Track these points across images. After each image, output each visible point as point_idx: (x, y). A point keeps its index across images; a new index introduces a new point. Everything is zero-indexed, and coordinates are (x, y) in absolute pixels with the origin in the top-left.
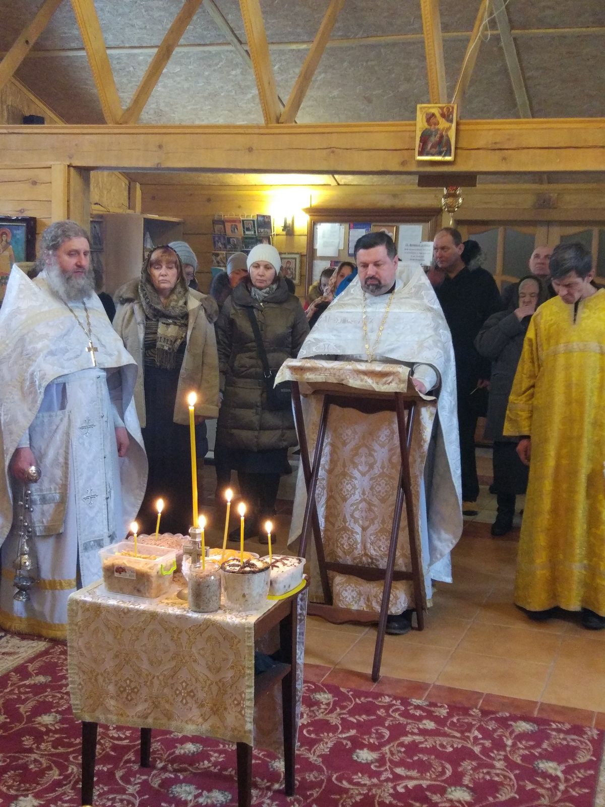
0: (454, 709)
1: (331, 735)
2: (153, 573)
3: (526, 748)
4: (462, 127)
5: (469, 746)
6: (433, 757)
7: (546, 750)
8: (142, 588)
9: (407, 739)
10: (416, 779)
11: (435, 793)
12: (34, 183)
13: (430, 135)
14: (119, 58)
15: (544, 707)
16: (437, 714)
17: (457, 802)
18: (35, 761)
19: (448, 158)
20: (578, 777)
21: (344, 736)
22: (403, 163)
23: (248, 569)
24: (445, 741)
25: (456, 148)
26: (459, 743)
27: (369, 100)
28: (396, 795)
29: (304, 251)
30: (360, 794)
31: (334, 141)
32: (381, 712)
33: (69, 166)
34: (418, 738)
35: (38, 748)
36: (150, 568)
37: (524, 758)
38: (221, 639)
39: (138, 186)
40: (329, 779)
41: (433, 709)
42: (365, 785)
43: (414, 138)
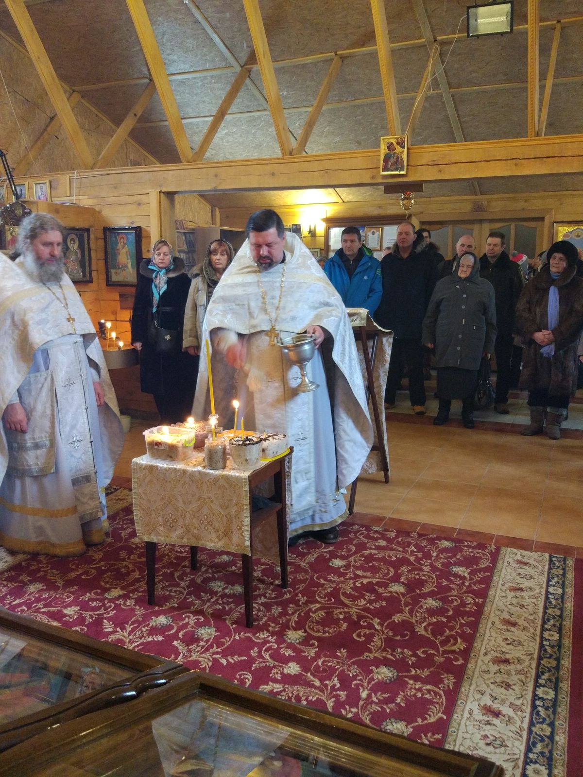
0: (400, 532)
1: (317, 550)
2: (180, 445)
3: (445, 558)
4: (411, 151)
5: (407, 556)
6: (382, 563)
7: (459, 559)
8: (173, 455)
9: (367, 552)
10: (370, 578)
11: (380, 587)
12: (139, 204)
13: (390, 158)
14: (197, 125)
15: (461, 532)
16: (388, 536)
17: (395, 592)
18: (126, 566)
19: (402, 172)
20: (479, 577)
21: (325, 550)
22: (373, 178)
23: (248, 442)
24: (391, 553)
25: (407, 166)
26: (401, 554)
27: (359, 143)
28: (355, 588)
29: (323, 247)
30: (331, 587)
31: (328, 165)
32: (352, 535)
33: (160, 192)
34: (374, 552)
35: (129, 558)
36: (177, 442)
37: (443, 564)
38: (227, 486)
39: (217, 209)
40: (312, 578)
41: (386, 533)
42: (335, 581)
43: (379, 160)
